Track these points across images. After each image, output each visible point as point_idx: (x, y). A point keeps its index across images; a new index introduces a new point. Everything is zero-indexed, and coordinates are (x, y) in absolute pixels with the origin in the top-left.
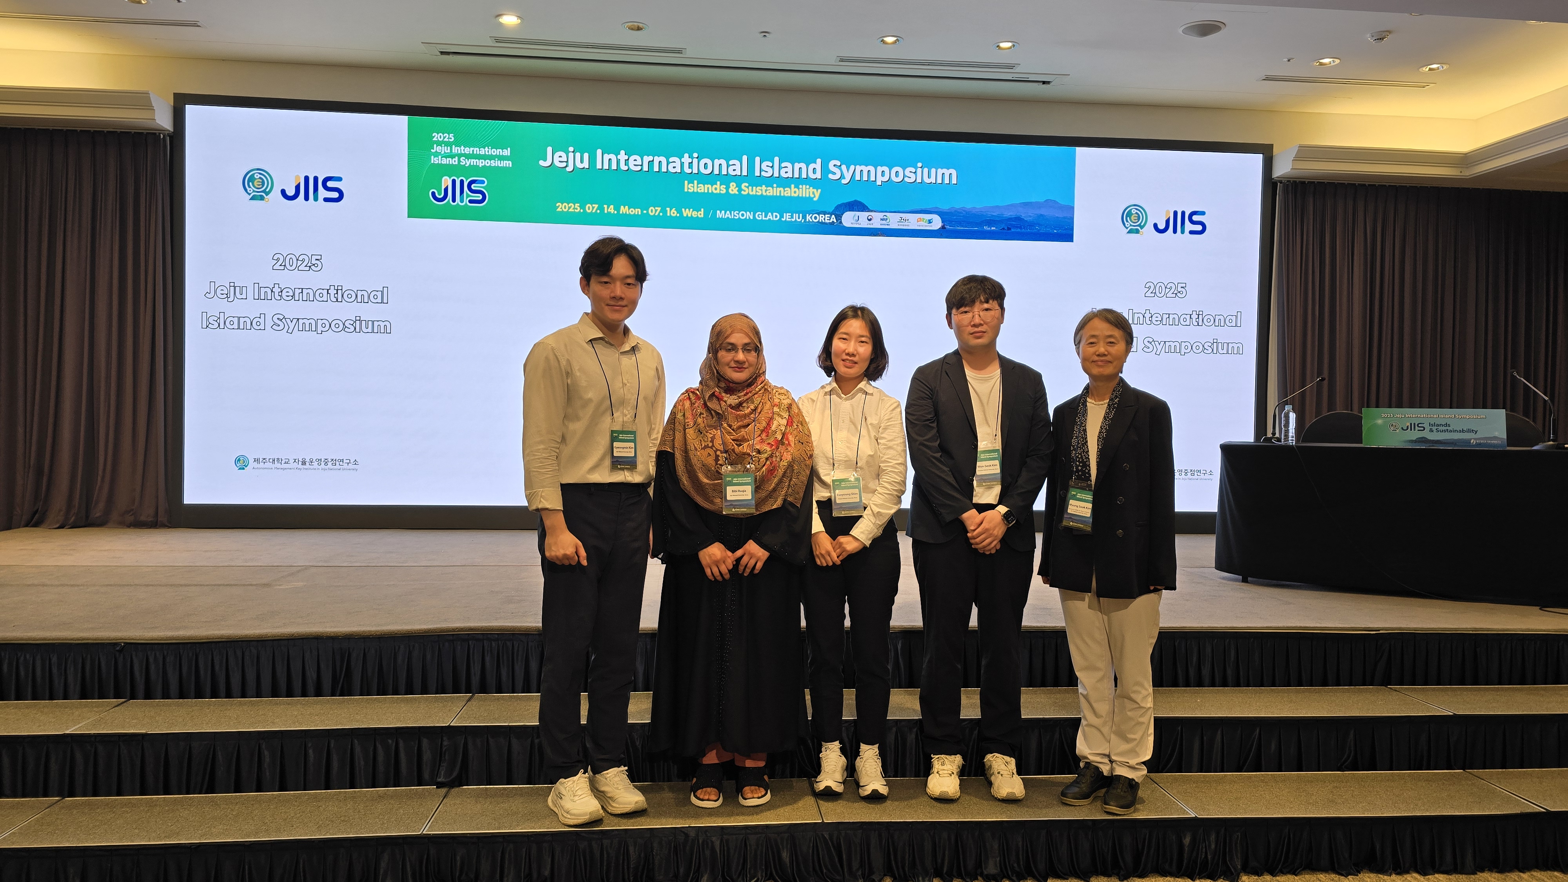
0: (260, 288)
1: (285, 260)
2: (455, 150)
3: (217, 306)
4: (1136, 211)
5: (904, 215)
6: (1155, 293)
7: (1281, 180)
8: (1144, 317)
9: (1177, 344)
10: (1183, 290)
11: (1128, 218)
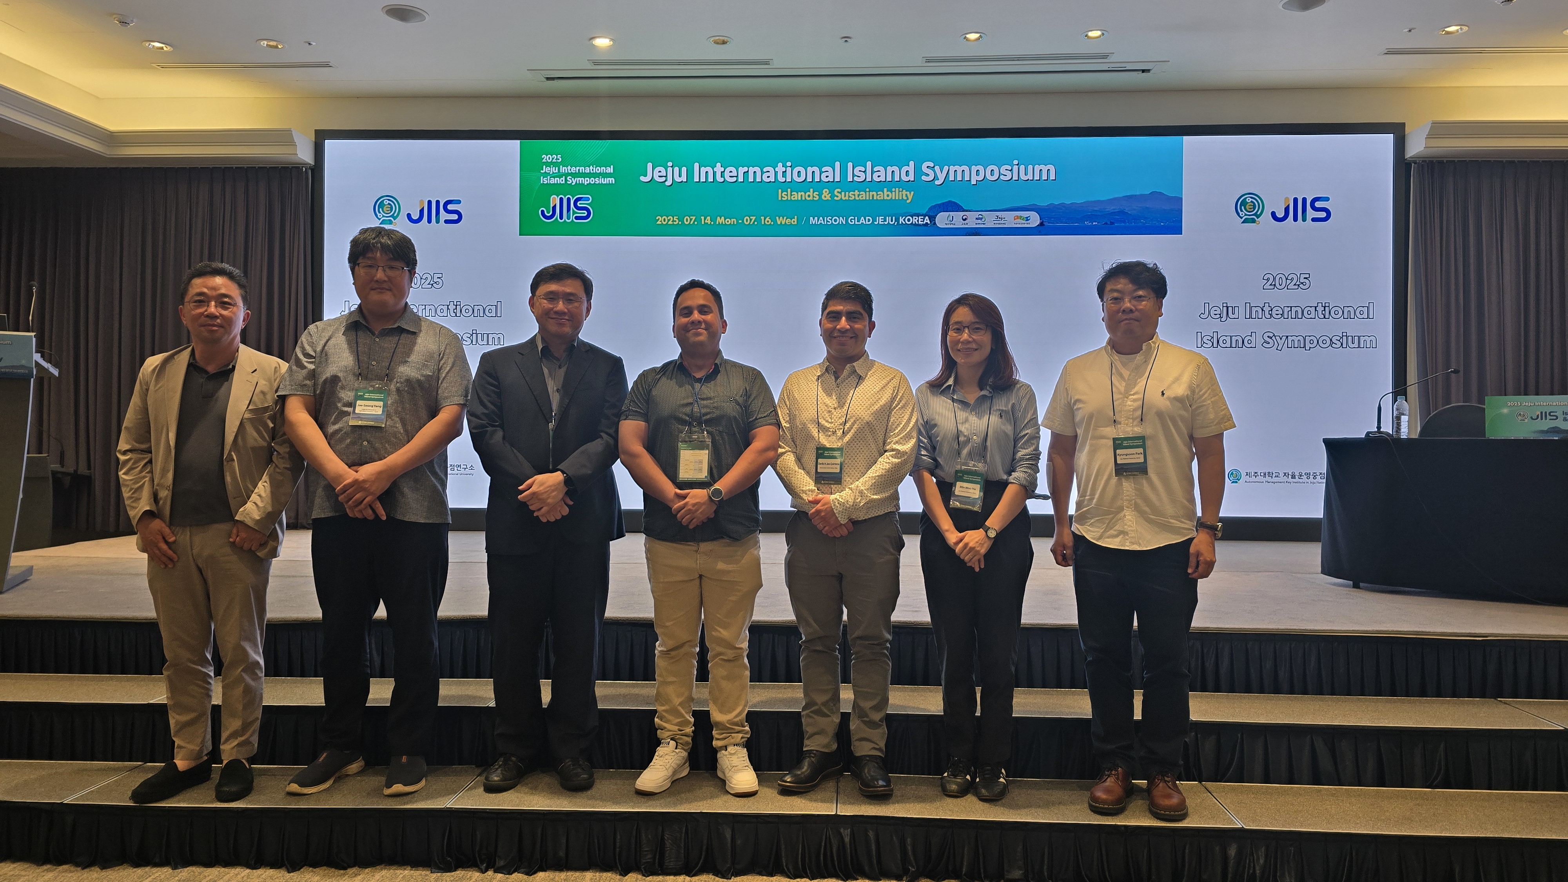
2: (563, 169)
4: (1251, 200)
5: (999, 214)
6: (1275, 285)
7: (1415, 160)
8: (1262, 310)
9: (1301, 339)
10: (1306, 280)
11: (1243, 207)
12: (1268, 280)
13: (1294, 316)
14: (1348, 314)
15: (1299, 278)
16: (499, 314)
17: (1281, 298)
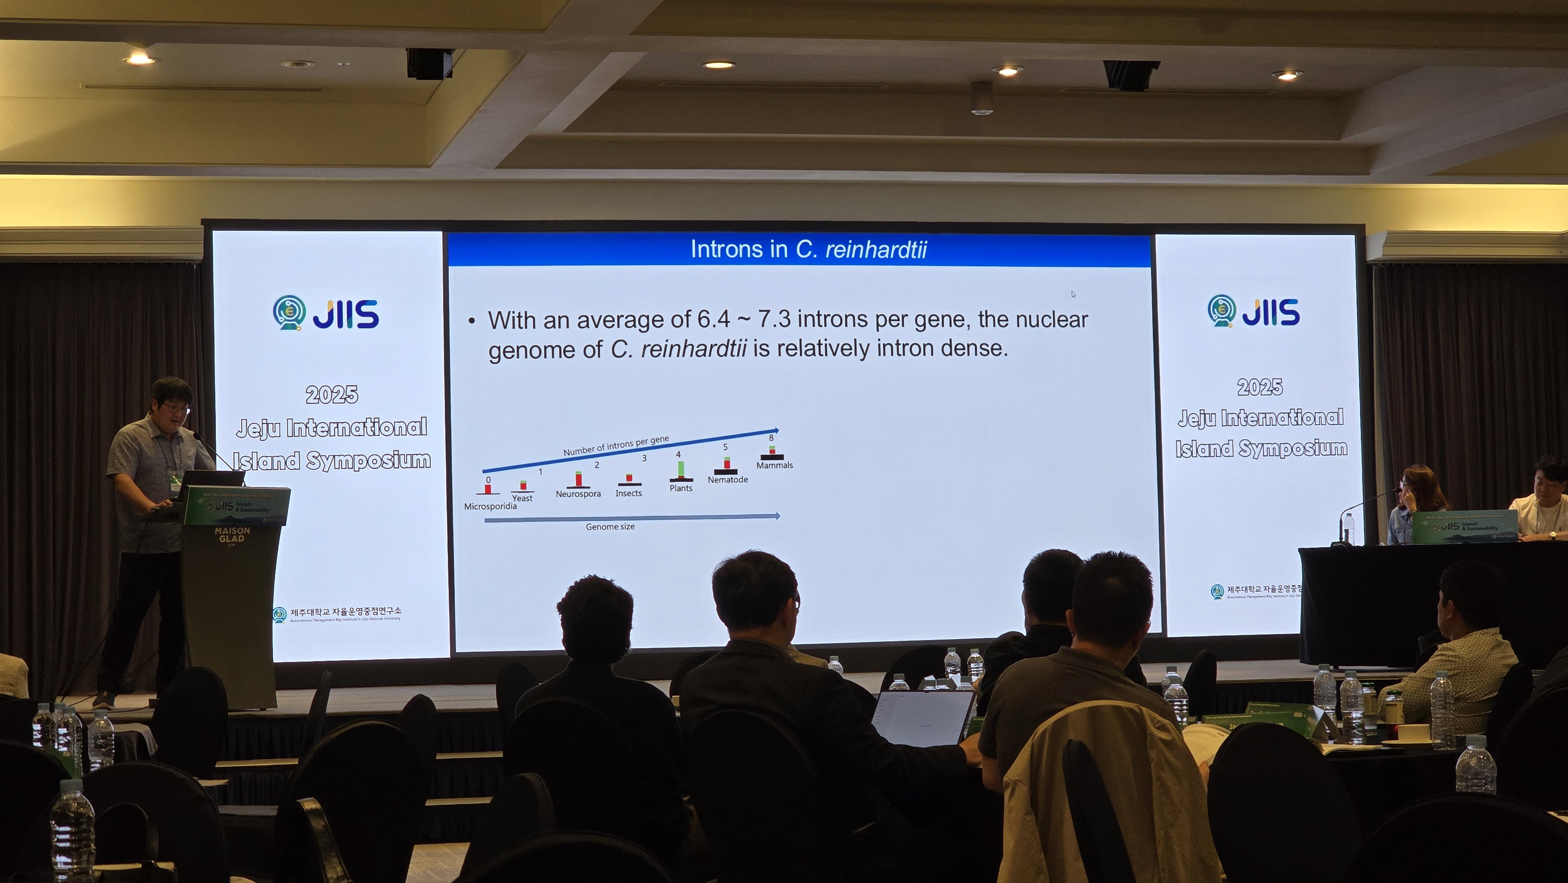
0: (293, 425)
1: (319, 392)
3: (248, 446)
4: (1223, 302)
6: (1249, 391)
7: (1375, 263)
8: (1238, 417)
9: (1276, 446)
10: (1278, 386)
11: (1215, 310)
12: (1242, 385)
13: (1268, 423)
14: (1320, 420)
15: (1272, 384)
16: (424, 433)
17: (1255, 404)
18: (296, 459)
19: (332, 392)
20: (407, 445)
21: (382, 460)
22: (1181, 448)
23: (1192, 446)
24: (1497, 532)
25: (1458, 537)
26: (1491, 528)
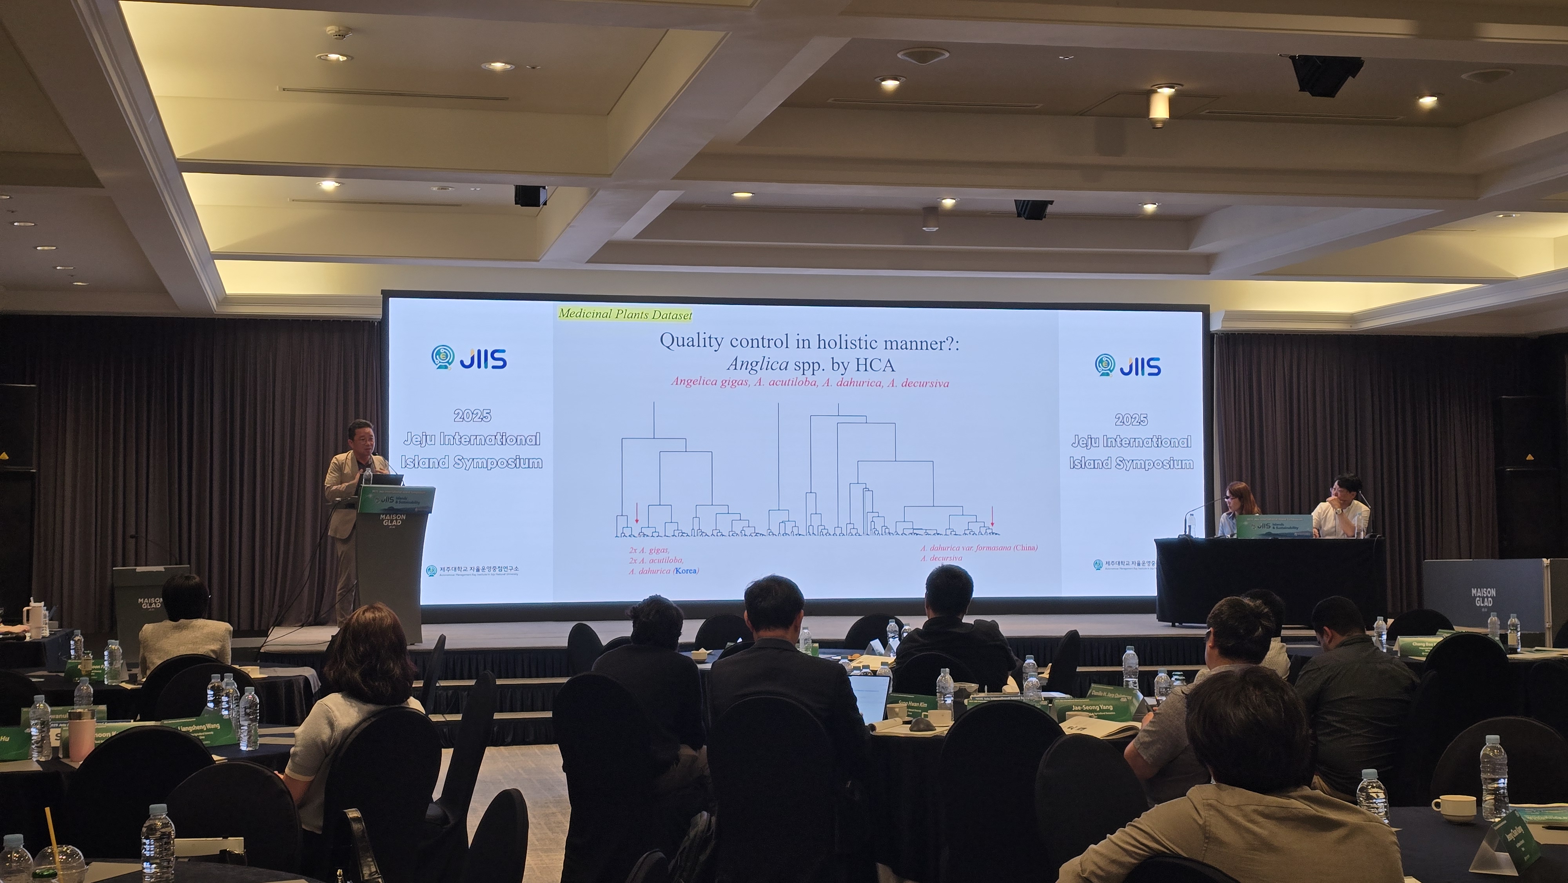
0: (444, 437)
1: (463, 414)
3: (412, 451)
4: (1106, 359)
6: (1123, 422)
7: (1216, 334)
8: (1116, 441)
9: (1142, 462)
10: (1145, 419)
11: (1100, 364)
12: (1119, 417)
13: (1137, 445)
14: (1172, 443)
15: (1140, 417)
16: (538, 443)
17: (1128, 432)
18: (446, 460)
19: (473, 414)
20: (526, 452)
21: (507, 462)
22: (1074, 462)
23: (1081, 461)
24: (1297, 531)
25: (1269, 534)
26: (1294, 528)
